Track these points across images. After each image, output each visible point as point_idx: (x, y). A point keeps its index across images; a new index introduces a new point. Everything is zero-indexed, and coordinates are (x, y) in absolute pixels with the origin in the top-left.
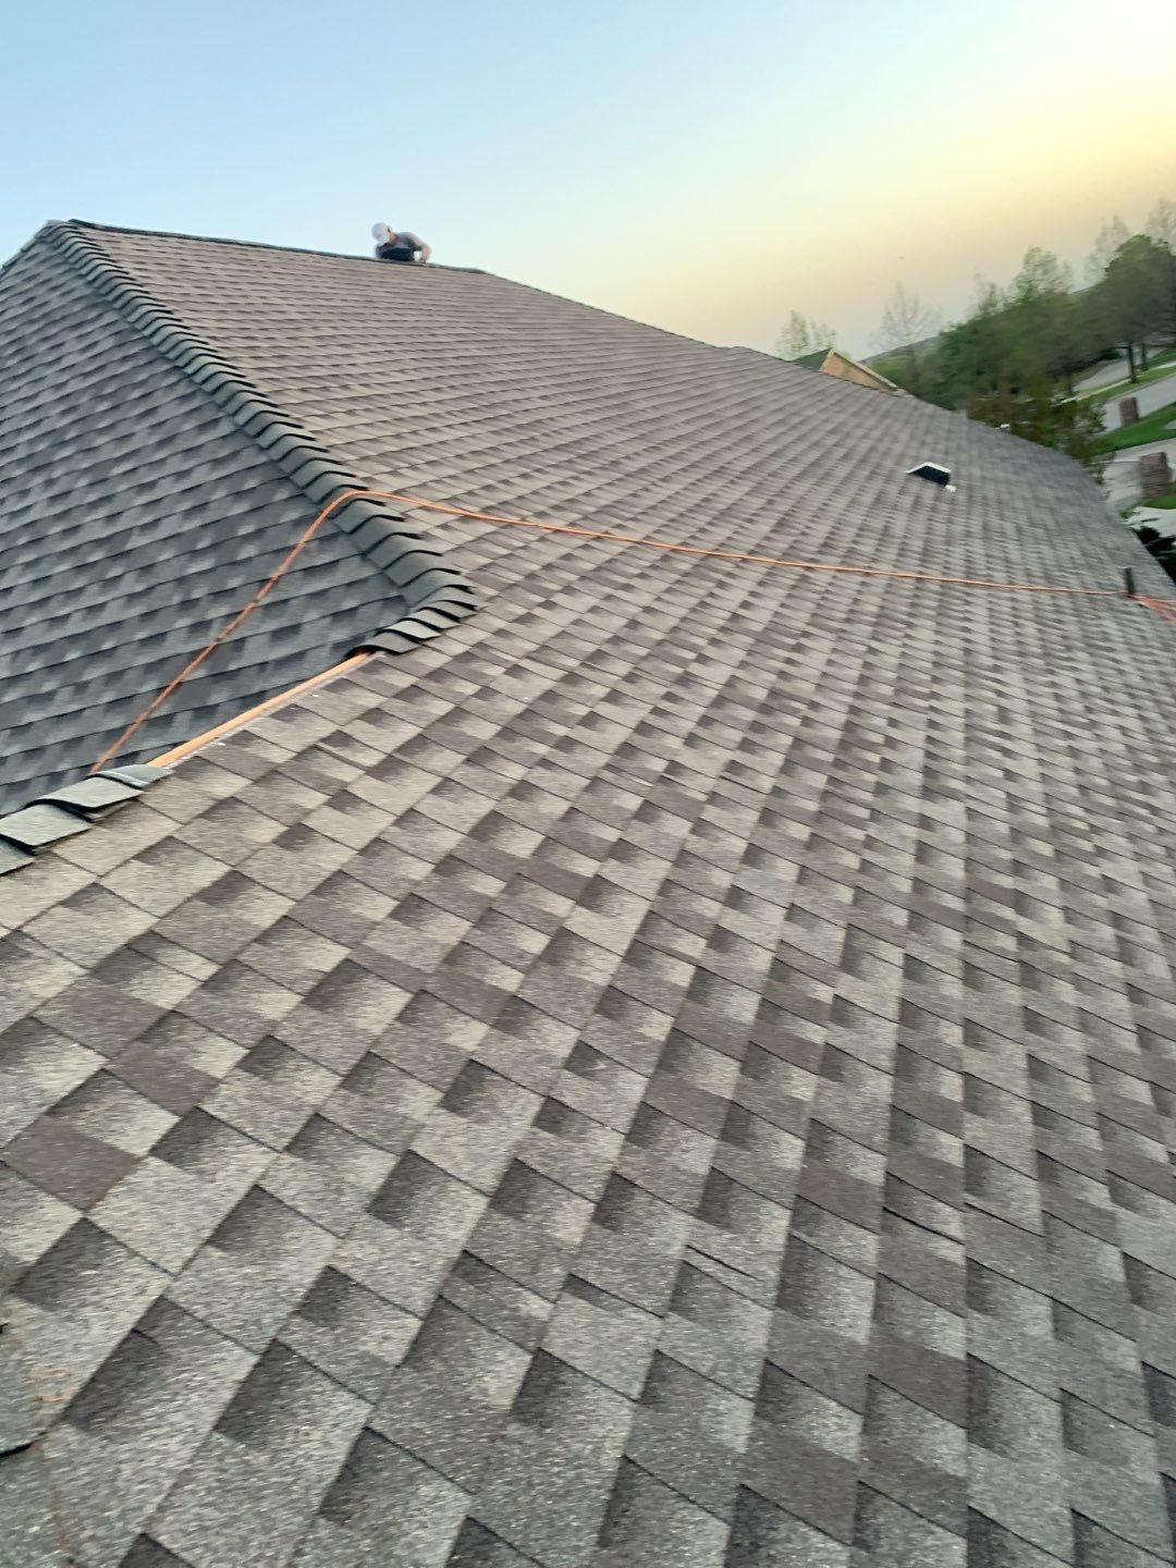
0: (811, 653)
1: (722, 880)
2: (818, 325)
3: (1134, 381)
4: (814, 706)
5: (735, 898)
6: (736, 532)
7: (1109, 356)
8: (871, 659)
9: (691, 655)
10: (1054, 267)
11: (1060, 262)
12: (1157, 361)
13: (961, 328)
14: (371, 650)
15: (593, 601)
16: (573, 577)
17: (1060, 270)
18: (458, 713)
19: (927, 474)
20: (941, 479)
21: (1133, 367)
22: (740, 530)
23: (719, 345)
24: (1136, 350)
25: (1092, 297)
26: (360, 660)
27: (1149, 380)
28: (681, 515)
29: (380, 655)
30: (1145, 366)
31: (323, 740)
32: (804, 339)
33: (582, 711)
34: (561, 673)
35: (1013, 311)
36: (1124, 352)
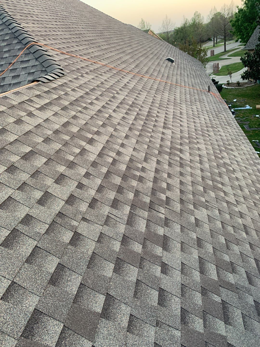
0: (142, 95)
1: (120, 141)
2: (148, 23)
3: (214, 46)
4: (142, 107)
5: (122, 145)
6: (126, 66)
7: (209, 40)
8: (154, 98)
9: (116, 92)
10: (200, 17)
11: (201, 16)
12: (219, 43)
13: (179, 28)
14: (38, 81)
15: (93, 77)
16: (88, 71)
17: (202, 17)
18: (59, 98)
19: (169, 60)
20: (172, 61)
21: (214, 43)
22: (127, 66)
23: (125, 23)
24: (215, 39)
25: (207, 25)
26: (35, 83)
27: (217, 46)
28: (114, 60)
29: (40, 82)
30: (216, 43)
31: (25, 100)
32: (144, 26)
33: (90, 101)
34: (85, 92)
35: (191, 26)
36: (213, 39)
